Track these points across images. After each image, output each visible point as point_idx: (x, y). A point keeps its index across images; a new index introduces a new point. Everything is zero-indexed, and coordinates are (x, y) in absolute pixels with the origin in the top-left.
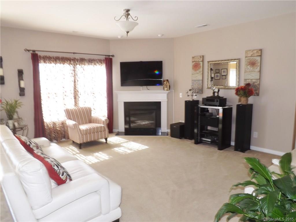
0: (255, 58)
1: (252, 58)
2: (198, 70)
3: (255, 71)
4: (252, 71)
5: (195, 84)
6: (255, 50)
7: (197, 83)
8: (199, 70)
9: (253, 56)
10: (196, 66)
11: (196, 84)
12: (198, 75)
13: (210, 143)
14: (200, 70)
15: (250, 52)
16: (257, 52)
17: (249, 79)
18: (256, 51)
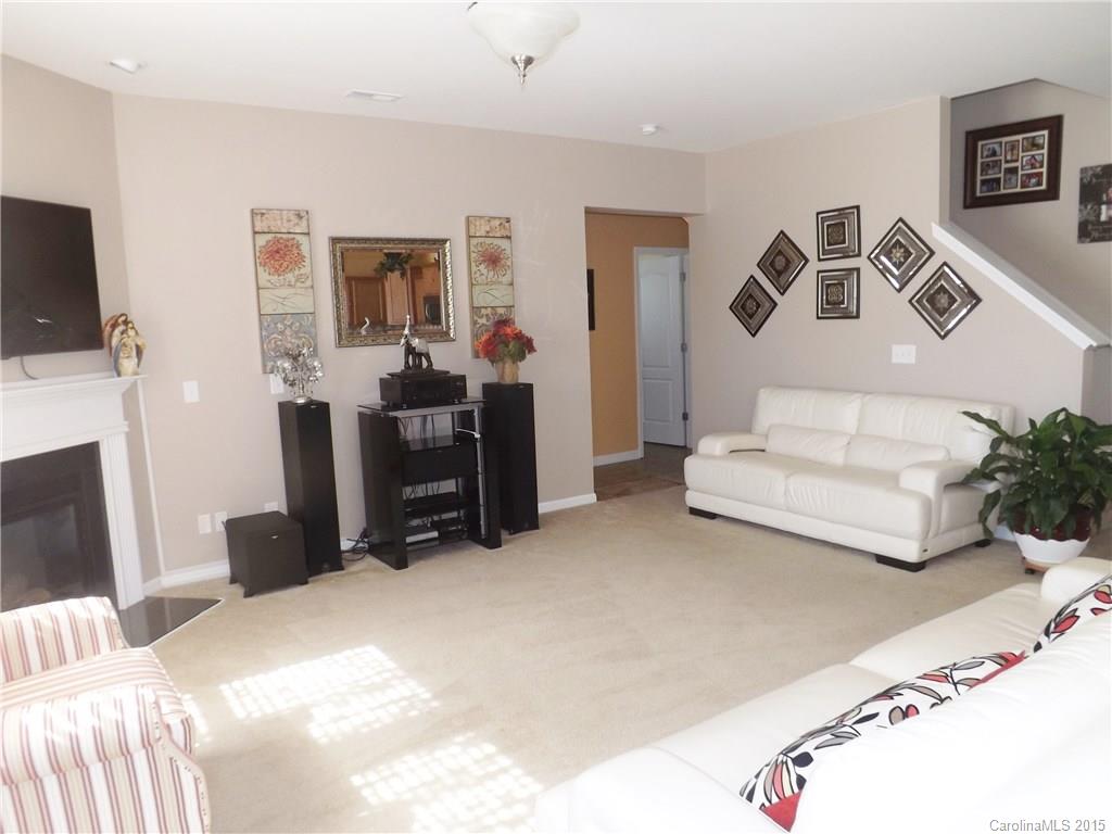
0: (496, 241)
1: (488, 241)
2: (288, 269)
3: (500, 283)
4: (493, 283)
5: (282, 333)
6: (495, 218)
7: (290, 326)
8: (297, 272)
9: (491, 235)
10: (277, 252)
11: (288, 332)
12: (292, 291)
13: (437, 543)
14: (302, 271)
15: (483, 221)
16: (501, 224)
17: (486, 308)
18: (497, 222)
